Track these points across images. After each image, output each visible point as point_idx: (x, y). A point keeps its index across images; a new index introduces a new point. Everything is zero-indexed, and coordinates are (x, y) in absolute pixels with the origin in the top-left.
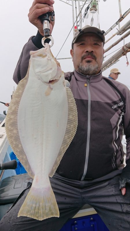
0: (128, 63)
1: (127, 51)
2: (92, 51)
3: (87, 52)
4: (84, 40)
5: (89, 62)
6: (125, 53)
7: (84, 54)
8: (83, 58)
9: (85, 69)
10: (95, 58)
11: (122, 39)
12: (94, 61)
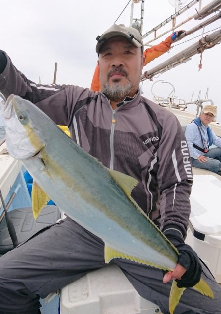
0: (200, 66)
1: (206, 48)
2: (121, 65)
3: (114, 66)
4: (110, 48)
5: (116, 81)
6: (201, 49)
7: (111, 69)
8: (109, 76)
9: (113, 91)
10: (125, 74)
11: (201, 26)
12: (124, 78)
